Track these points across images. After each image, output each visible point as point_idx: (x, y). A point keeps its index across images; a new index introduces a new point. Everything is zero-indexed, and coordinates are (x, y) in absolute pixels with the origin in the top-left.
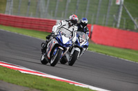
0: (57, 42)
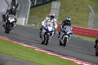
0: (45, 31)
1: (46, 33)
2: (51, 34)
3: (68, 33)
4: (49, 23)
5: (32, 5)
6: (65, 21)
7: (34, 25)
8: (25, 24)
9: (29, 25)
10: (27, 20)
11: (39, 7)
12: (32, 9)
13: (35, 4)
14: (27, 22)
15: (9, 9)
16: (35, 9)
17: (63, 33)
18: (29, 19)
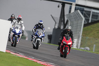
1: (14, 35)
2: (19, 36)
3: (40, 36)
4: (16, 25)
5: (86, 23)
6: (37, 25)
7: (88, 48)
8: (77, 46)
9: (83, 48)
10: (80, 41)
11: (95, 25)
12: (86, 28)
13: (90, 21)
14: (79, 44)
15: (56, 27)
16: (89, 27)
17: (36, 37)
18: (81, 41)
